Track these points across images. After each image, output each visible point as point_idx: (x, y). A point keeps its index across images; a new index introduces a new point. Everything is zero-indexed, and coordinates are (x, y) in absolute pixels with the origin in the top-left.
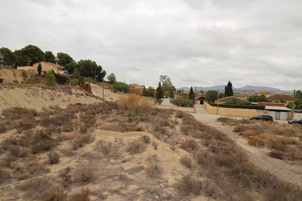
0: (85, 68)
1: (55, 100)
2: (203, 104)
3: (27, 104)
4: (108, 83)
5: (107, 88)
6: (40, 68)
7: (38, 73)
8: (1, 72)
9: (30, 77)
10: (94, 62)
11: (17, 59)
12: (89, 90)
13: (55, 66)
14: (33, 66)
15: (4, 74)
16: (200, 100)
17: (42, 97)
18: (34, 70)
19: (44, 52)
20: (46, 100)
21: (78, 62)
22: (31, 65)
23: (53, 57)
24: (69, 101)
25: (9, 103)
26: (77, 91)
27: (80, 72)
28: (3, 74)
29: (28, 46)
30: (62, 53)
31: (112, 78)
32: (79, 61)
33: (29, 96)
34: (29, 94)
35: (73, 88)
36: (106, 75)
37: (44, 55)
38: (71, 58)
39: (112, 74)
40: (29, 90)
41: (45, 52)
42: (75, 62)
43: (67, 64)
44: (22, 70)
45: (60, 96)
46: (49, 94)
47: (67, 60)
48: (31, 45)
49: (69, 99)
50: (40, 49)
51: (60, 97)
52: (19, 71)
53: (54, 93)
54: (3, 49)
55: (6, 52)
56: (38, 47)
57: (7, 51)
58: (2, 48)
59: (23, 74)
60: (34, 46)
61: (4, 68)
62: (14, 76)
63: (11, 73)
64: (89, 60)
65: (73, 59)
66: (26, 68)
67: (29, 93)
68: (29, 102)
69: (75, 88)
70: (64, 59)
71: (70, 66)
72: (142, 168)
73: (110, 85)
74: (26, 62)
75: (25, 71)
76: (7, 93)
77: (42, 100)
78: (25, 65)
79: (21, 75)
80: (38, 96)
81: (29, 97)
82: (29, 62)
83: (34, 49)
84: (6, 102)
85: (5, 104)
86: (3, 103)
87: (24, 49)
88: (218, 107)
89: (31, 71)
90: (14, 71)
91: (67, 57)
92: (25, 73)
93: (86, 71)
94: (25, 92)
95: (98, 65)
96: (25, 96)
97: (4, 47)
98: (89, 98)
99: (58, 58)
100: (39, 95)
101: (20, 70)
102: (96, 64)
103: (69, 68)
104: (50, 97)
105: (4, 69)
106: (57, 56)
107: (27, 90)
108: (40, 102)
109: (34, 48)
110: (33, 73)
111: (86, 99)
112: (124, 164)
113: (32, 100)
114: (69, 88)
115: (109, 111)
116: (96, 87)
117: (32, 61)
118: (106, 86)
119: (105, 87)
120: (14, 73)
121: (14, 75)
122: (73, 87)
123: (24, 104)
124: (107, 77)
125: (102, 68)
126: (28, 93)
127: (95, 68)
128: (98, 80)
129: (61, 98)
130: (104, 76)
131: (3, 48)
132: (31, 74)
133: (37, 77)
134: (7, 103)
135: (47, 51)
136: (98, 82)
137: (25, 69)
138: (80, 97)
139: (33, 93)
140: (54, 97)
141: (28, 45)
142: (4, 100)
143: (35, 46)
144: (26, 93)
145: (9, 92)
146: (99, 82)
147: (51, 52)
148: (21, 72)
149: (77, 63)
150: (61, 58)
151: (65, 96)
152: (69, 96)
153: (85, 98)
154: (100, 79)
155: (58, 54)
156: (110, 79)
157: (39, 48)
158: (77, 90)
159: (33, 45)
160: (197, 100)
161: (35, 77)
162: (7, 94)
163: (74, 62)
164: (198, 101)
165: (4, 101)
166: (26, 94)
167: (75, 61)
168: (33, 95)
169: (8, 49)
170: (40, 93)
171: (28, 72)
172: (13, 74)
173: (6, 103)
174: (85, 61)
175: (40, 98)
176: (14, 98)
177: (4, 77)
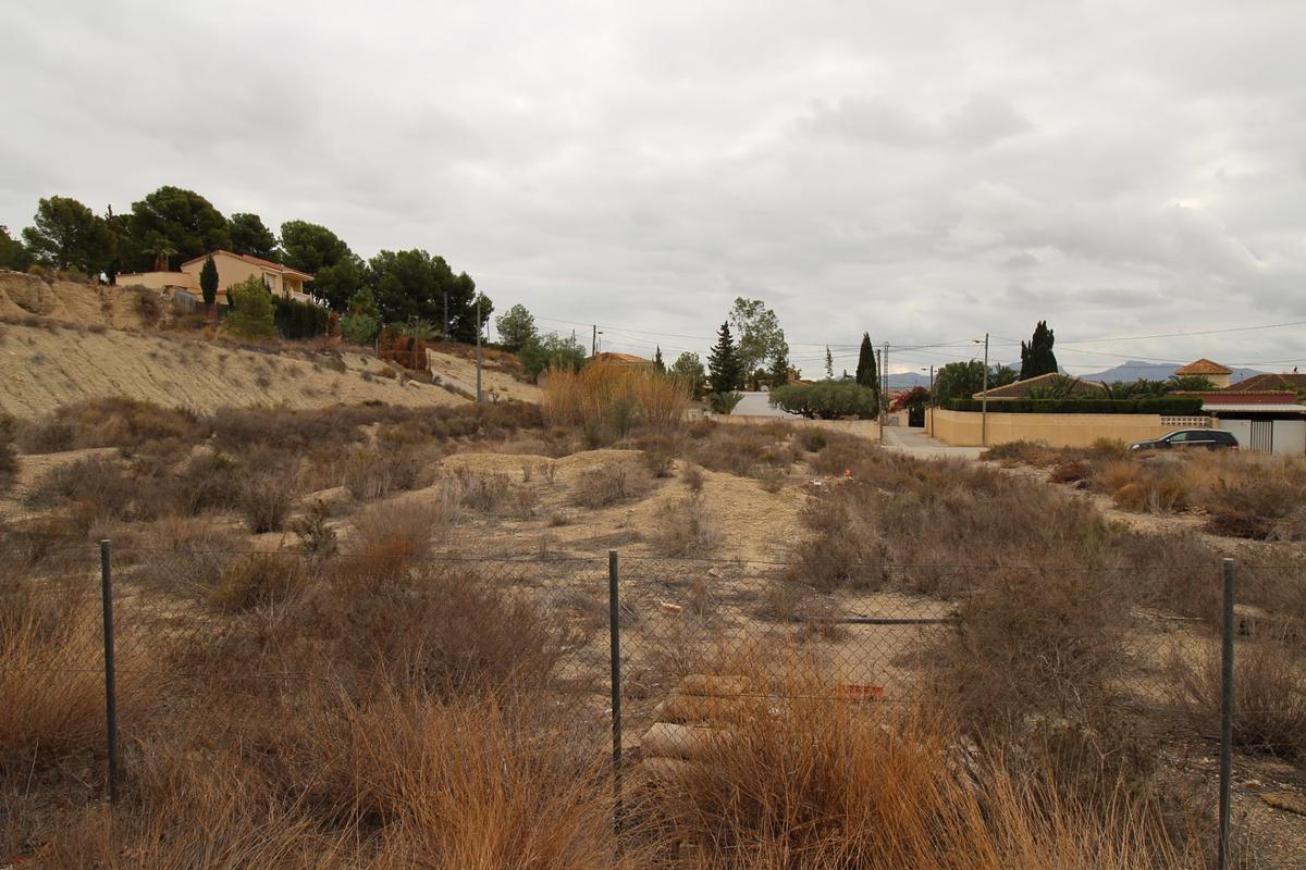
0: (401, 286)
1: (272, 389)
2: (921, 424)
3: (159, 393)
4: (503, 351)
5: (495, 369)
6: (209, 278)
7: (201, 299)
8: (52, 294)
9: (168, 318)
10: (440, 260)
11: (114, 246)
12: (417, 362)
13: (273, 271)
14: (181, 271)
15: (63, 304)
16: (908, 410)
17: (222, 373)
18: (185, 288)
19: (228, 215)
20: (237, 383)
21: (371, 261)
22: (175, 266)
23: (266, 238)
24: (333, 394)
25: (84, 387)
26: (366, 363)
27: (381, 303)
28: (59, 302)
29: (158, 193)
30: (303, 223)
31: (518, 326)
32: (375, 254)
33: (166, 366)
34: (164, 357)
35: (353, 352)
36: (492, 316)
37: (226, 231)
38: (343, 245)
39: (520, 312)
40: (165, 343)
41: (231, 219)
42: (357, 262)
43: (322, 270)
44: (138, 289)
45: (294, 372)
46: (249, 362)
47: (324, 253)
48: (171, 186)
49: (335, 386)
50: (211, 206)
51: (293, 376)
52: (123, 290)
53: (270, 362)
54: (55, 205)
55: (72, 214)
56: (200, 197)
57: (73, 211)
58: (53, 199)
59: (140, 304)
60: (185, 192)
61: (60, 278)
62: (106, 313)
63: (92, 301)
64: (416, 252)
65: (348, 247)
66: (154, 281)
67: (167, 353)
68: (167, 387)
69: (360, 353)
70: (310, 247)
71: (336, 275)
72: (636, 538)
73: (511, 355)
74: (154, 257)
75: (149, 291)
76: (76, 347)
77: (219, 383)
78: (148, 265)
79: (133, 310)
80: (205, 367)
81: (165, 369)
82: (165, 255)
83: (184, 203)
84: (73, 381)
85: (69, 386)
86: (60, 383)
87: (142, 203)
88: (987, 414)
89: (172, 291)
90: (102, 294)
91: (322, 238)
92: (149, 298)
93: (407, 299)
94: (149, 350)
95: (457, 272)
96: (149, 363)
97: (59, 197)
98: (418, 387)
99: (286, 243)
100: (209, 364)
101: (129, 289)
102: (449, 269)
103: (332, 285)
104: (255, 376)
105: (63, 283)
106: (282, 238)
107: (158, 340)
108: (211, 389)
109: (185, 200)
110: (183, 301)
111: (407, 390)
112: (559, 529)
113: (176, 381)
114: (333, 351)
115: (506, 432)
116: (448, 363)
117: (176, 252)
118: (492, 359)
119: (488, 362)
120: (103, 300)
121: (102, 310)
122: (350, 348)
123: (146, 392)
124: (495, 324)
125: (474, 286)
126: (161, 352)
127: (441, 287)
128: (456, 335)
129: (301, 383)
130: (484, 318)
131: (55, 199)
132: (176, 305)
133: (196, 317)
134: (77, 385)
135: (238, 215)
136: (459, 344)
137: (148, 285)
138: (378, 382)
139: (181, 354)
140: (269, 374)
141: (160, 187)
142: (63, 372)
143: (188, 190)
144: (154, 351)
145: (84, 343)
146: (463, 346)
147: (257, 218)
148: (132, 297)
149: (367, 264)
150: (297, 243)
151: (317, 375)
152: (331, 375)
153: (402, 385)
154: (466, 332)
155: (284, 226)
156: (509, 333)
157: (206, 198)
158: (368, 360)
159: (179, 188)
160: (893, 410)
161: (190, 314)
162: (76, 351)
163: (355, 259)
164: (897, 414)
165: (63, 378)
166: (154, 356)
167: (357, 256)
168: (183, 361)
169: (77, 203)
170: (211, 356)
171: (162, 295)
172: (99, 305)
173: (71, 385)
174: (401, 254)
175: (210, 376)
176: (107, 368)
177: (63, 313)
